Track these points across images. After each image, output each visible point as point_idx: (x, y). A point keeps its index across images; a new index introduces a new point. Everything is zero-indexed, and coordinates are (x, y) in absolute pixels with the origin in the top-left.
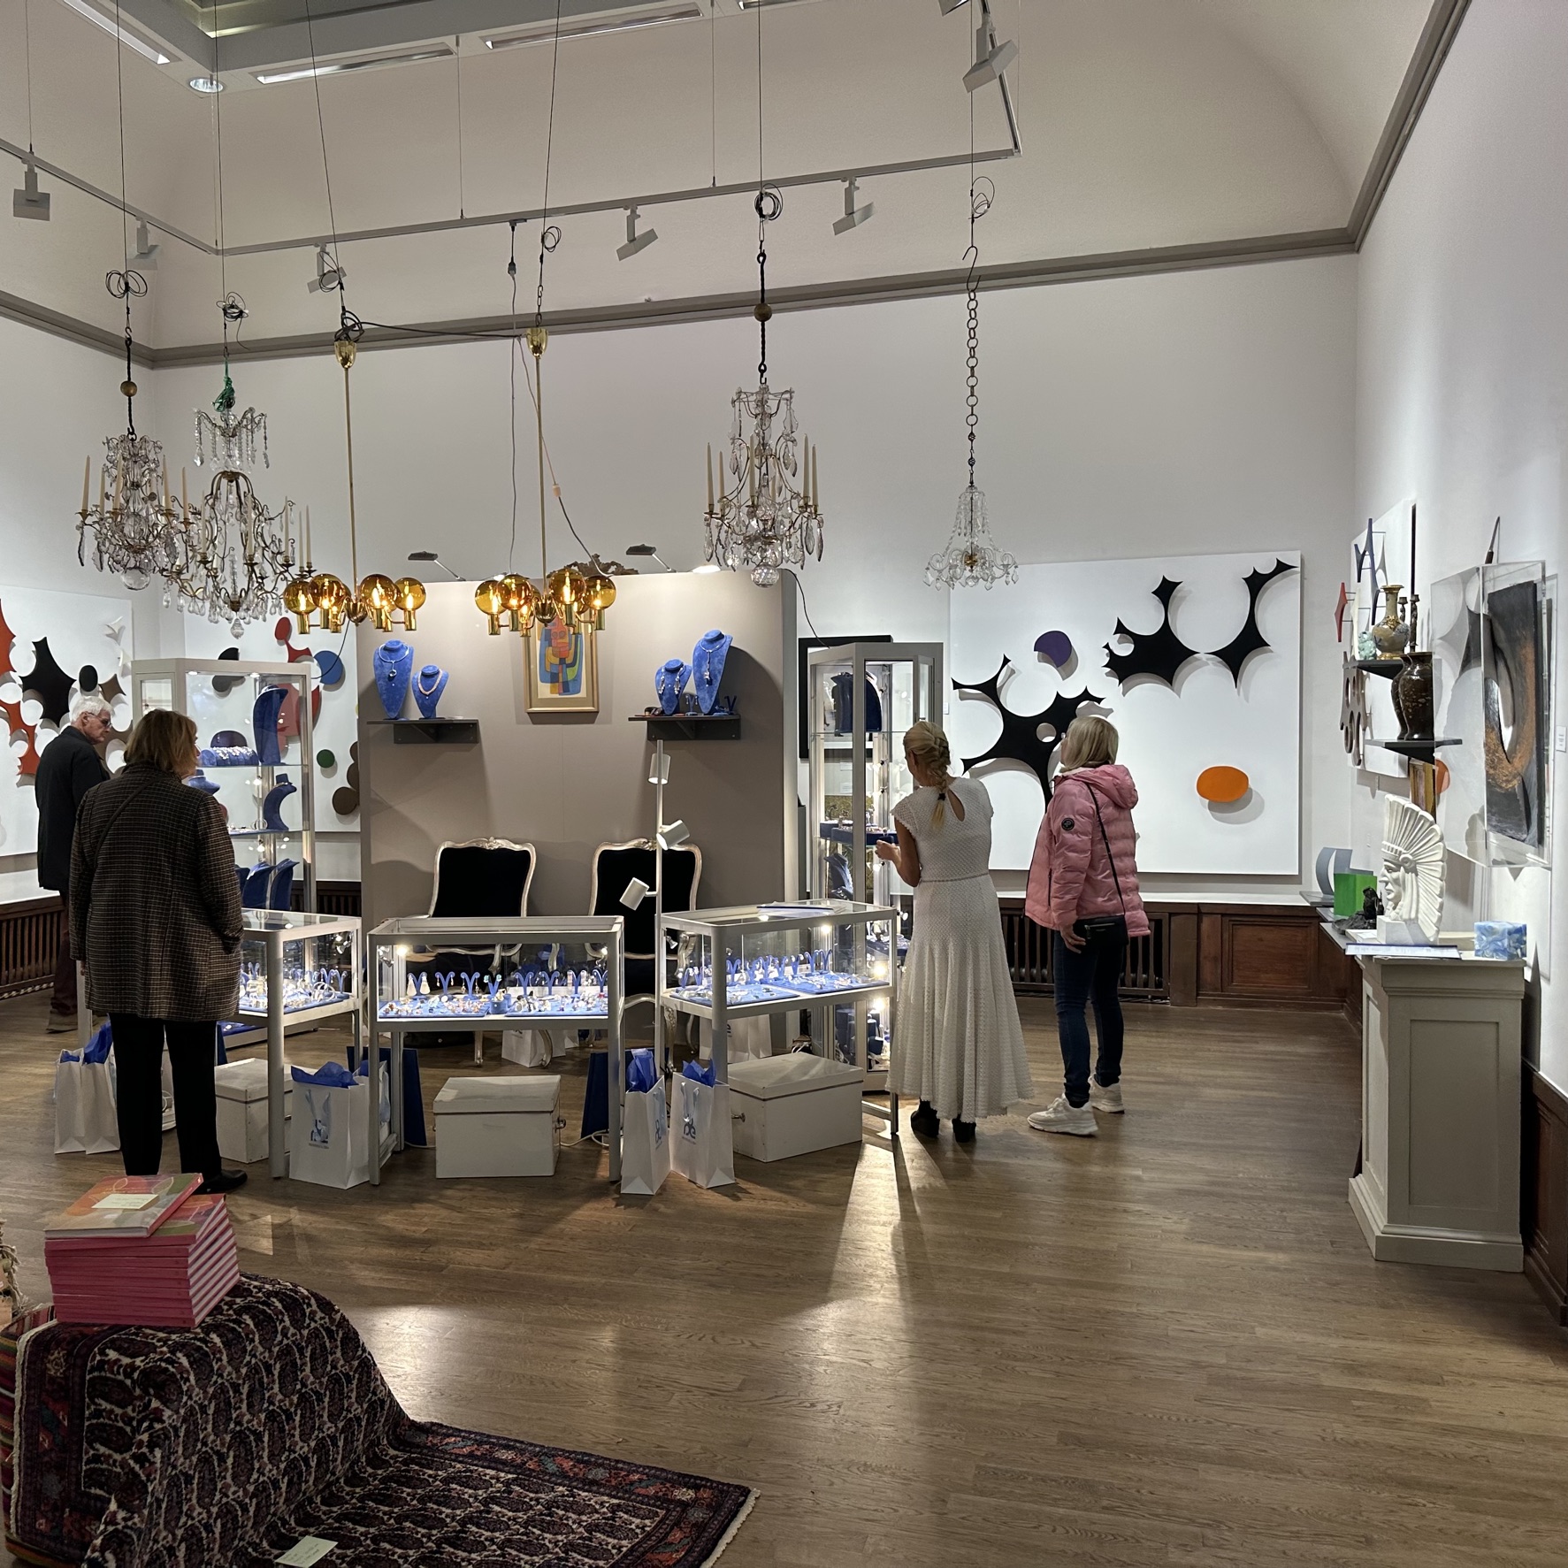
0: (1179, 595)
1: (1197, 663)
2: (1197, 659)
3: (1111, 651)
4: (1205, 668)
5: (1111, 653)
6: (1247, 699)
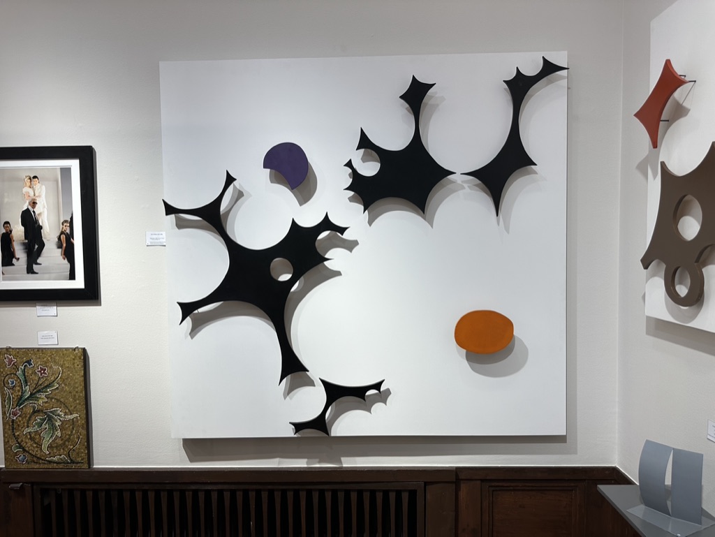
0: (432, 102)
1: (450, 186)
2: (452, 182)
3: (354, 171)
4: (461, 192)
5: (355, 174)
6: (507, 230)
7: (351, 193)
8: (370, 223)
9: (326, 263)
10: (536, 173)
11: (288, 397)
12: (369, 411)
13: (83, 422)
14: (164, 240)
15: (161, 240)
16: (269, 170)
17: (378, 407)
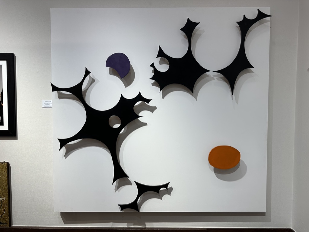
2: (208, 76)
3: (155, 69)
5: (155, 71)
7: (153, 81)
8: (163, 97)
9: (139, 118)
10: (253, 72)
11: (117, 191)
12: (161, 199)
13: (7, 202)
14: (52, 105)
15: (50, 105)
16: (108, 68)
17: (166, 197)
